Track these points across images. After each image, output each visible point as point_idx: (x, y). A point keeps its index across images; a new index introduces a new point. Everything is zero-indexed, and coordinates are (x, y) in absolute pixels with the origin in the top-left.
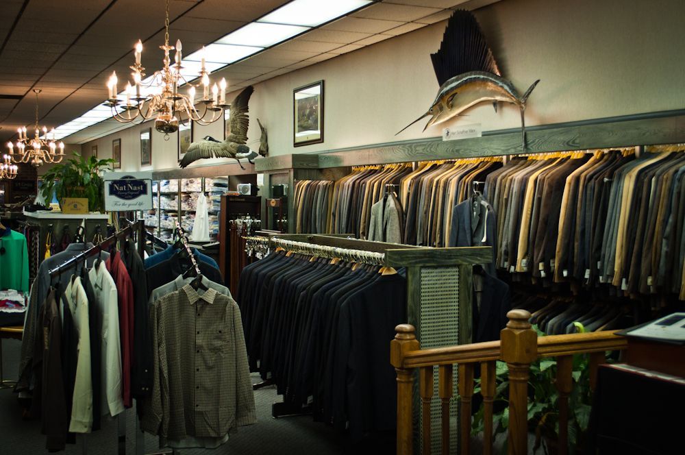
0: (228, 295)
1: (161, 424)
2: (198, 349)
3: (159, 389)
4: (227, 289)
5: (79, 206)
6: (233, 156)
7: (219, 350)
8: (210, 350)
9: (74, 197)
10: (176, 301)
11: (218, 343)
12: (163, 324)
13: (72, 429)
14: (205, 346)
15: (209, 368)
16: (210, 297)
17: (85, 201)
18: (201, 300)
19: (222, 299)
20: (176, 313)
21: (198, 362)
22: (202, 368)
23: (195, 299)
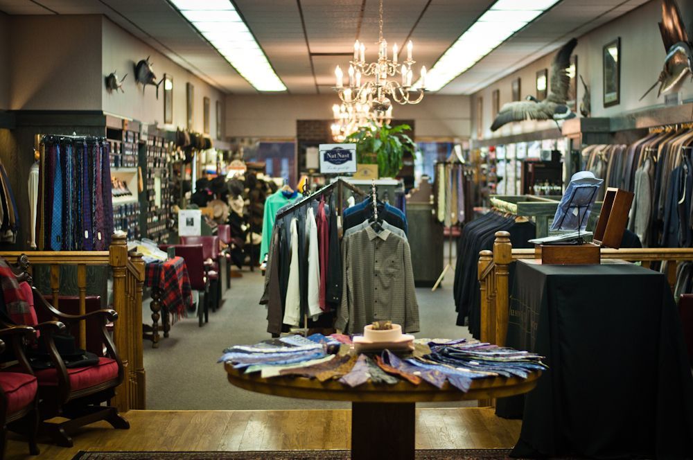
0: (403, 236)
1: (348, 325)
2: (377, 274)
3: (346, 299)
4: (402, 231)
5: (369, 172)
6: (551, 117)
7: (392, 275)
8: (386, 275)
9: (365, 163)
10: (360, 236)
11: (391, 270)
12: (350, 254)
13: (285, 322)
14: (382, 273)
15: (386, 288)
16: (384, 236)
17: (375, 168)
18: (378, 237)
19: (395, 237)
20: (360, 246)
21: (376, 282)
22: (379, 288)
23: (374, 237)
